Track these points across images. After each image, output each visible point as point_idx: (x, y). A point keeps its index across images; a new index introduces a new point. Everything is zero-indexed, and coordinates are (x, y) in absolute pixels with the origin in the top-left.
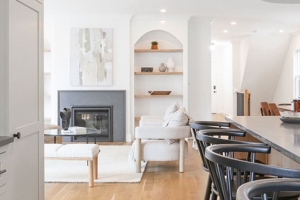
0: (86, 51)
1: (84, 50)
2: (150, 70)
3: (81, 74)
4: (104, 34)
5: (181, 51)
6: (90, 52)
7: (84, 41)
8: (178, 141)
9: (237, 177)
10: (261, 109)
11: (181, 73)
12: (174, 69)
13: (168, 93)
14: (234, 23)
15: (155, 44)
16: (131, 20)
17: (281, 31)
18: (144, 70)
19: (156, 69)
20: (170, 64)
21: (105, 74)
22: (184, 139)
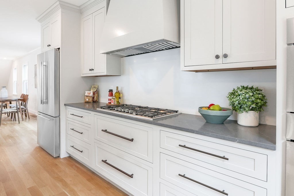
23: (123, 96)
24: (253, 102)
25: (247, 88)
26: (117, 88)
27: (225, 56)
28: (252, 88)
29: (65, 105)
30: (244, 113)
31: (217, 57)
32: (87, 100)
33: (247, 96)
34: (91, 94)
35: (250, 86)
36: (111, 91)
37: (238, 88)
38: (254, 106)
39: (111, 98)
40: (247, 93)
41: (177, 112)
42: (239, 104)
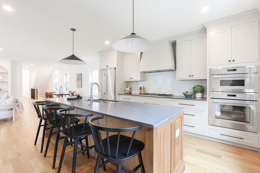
5: (7, 73)
8: (12, 109)
9: (49, 120)
10: (45, 94)
11: (7, 82)
12: (3, 80)
14: (32, 65)
17: (50, 69)
22: (15, 108)
23: (146, 90)
24: (200, 90)
25: (198, 86)
26: (143, 86)
27: (192, 76)
28: (200, 86)
29: (118, 94)
30: (198, 93)
31: (190, 76)
32: (127, 92)
33: (199, 88)
34: (129, 90)
35: (199, 85)
36: (141, 88)
37: (196, 86)
38: (201, 91)
39: (141, 91)
40: (199, 87)
41: (173, 95)
42: (196, 90)
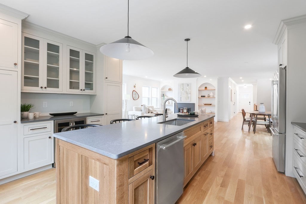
0: (183, 91)
1: (182, 90)
2: (204, 96)
3: (181, 98)
4: (188, 85)
5: (215, 90)
6: (184, 91)
7: (182, 87)
11: (215, 98)
12: (212, 96)
13: (211, 104)
15: (206, 87)
16: (197, 80)
18: (202, 96)
19: (206, 96)
20: (211, 94)
21: (188, 98)
29: (292, 123)
